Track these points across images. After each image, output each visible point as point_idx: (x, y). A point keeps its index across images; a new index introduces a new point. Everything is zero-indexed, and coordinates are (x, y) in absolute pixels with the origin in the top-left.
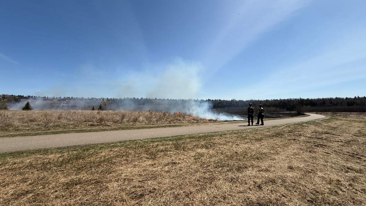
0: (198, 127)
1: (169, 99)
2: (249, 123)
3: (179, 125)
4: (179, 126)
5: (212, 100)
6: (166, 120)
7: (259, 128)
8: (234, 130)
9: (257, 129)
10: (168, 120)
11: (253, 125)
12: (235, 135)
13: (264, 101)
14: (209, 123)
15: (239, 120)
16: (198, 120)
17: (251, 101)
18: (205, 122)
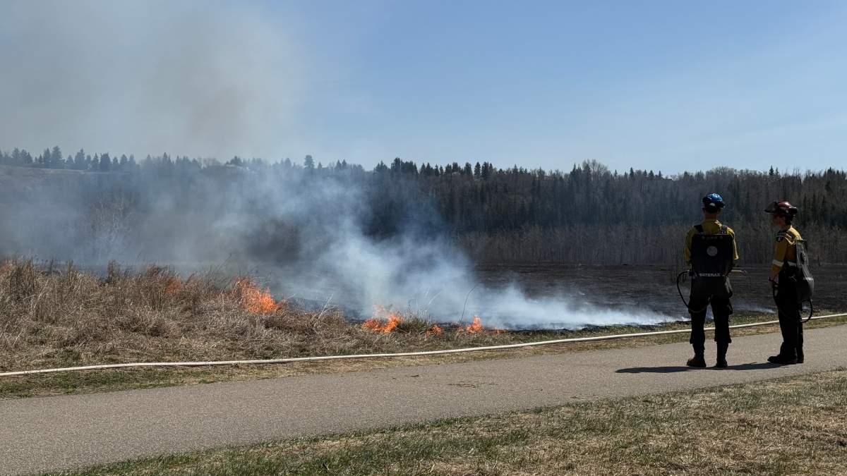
0: (310, 381)
1: (65, 157)
2: (699, 349)
3: (150, 374)
4: (151, 378)
5: (427, 170)
6: (35, 332)
7: (770, 386)
8: (587, 406)
9: (755, 396)
10: (56, 330)
11: (730, 358)
12: (594, 442)
13: (812, 179)
14: (403, 347)
15: (629, 327)
16: (308, 331)
17: (721, 179)
18: (366, 345)
